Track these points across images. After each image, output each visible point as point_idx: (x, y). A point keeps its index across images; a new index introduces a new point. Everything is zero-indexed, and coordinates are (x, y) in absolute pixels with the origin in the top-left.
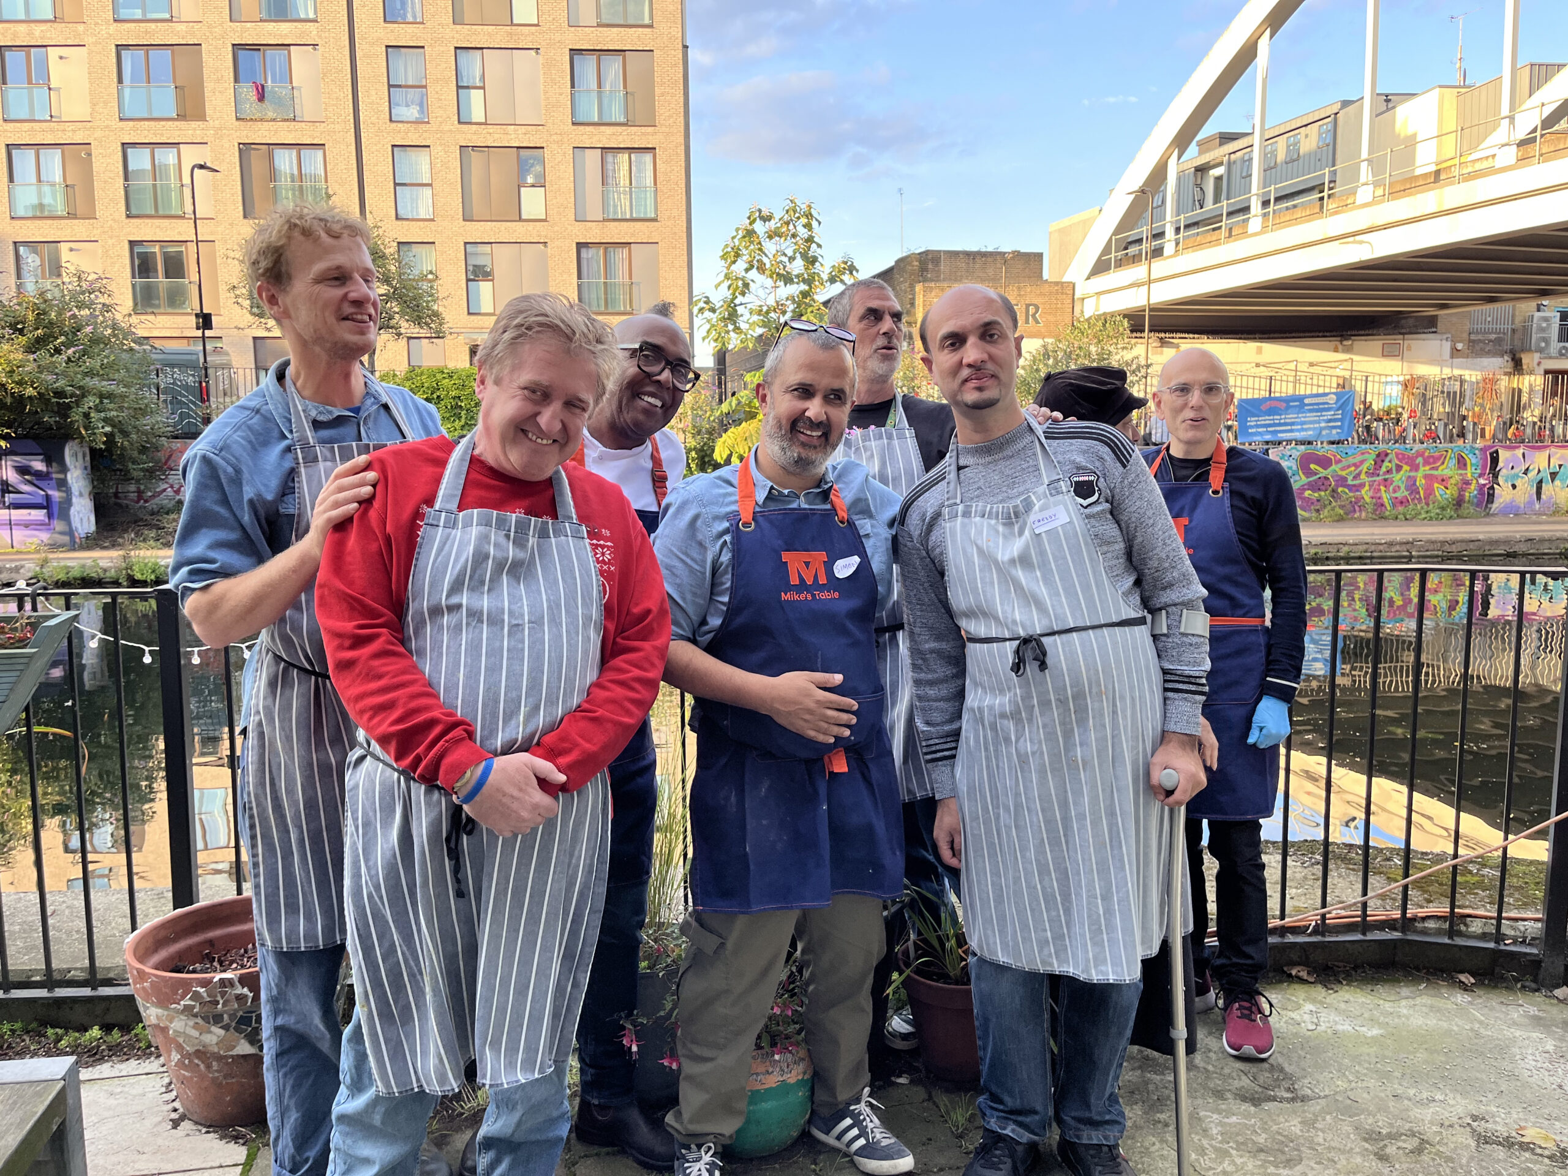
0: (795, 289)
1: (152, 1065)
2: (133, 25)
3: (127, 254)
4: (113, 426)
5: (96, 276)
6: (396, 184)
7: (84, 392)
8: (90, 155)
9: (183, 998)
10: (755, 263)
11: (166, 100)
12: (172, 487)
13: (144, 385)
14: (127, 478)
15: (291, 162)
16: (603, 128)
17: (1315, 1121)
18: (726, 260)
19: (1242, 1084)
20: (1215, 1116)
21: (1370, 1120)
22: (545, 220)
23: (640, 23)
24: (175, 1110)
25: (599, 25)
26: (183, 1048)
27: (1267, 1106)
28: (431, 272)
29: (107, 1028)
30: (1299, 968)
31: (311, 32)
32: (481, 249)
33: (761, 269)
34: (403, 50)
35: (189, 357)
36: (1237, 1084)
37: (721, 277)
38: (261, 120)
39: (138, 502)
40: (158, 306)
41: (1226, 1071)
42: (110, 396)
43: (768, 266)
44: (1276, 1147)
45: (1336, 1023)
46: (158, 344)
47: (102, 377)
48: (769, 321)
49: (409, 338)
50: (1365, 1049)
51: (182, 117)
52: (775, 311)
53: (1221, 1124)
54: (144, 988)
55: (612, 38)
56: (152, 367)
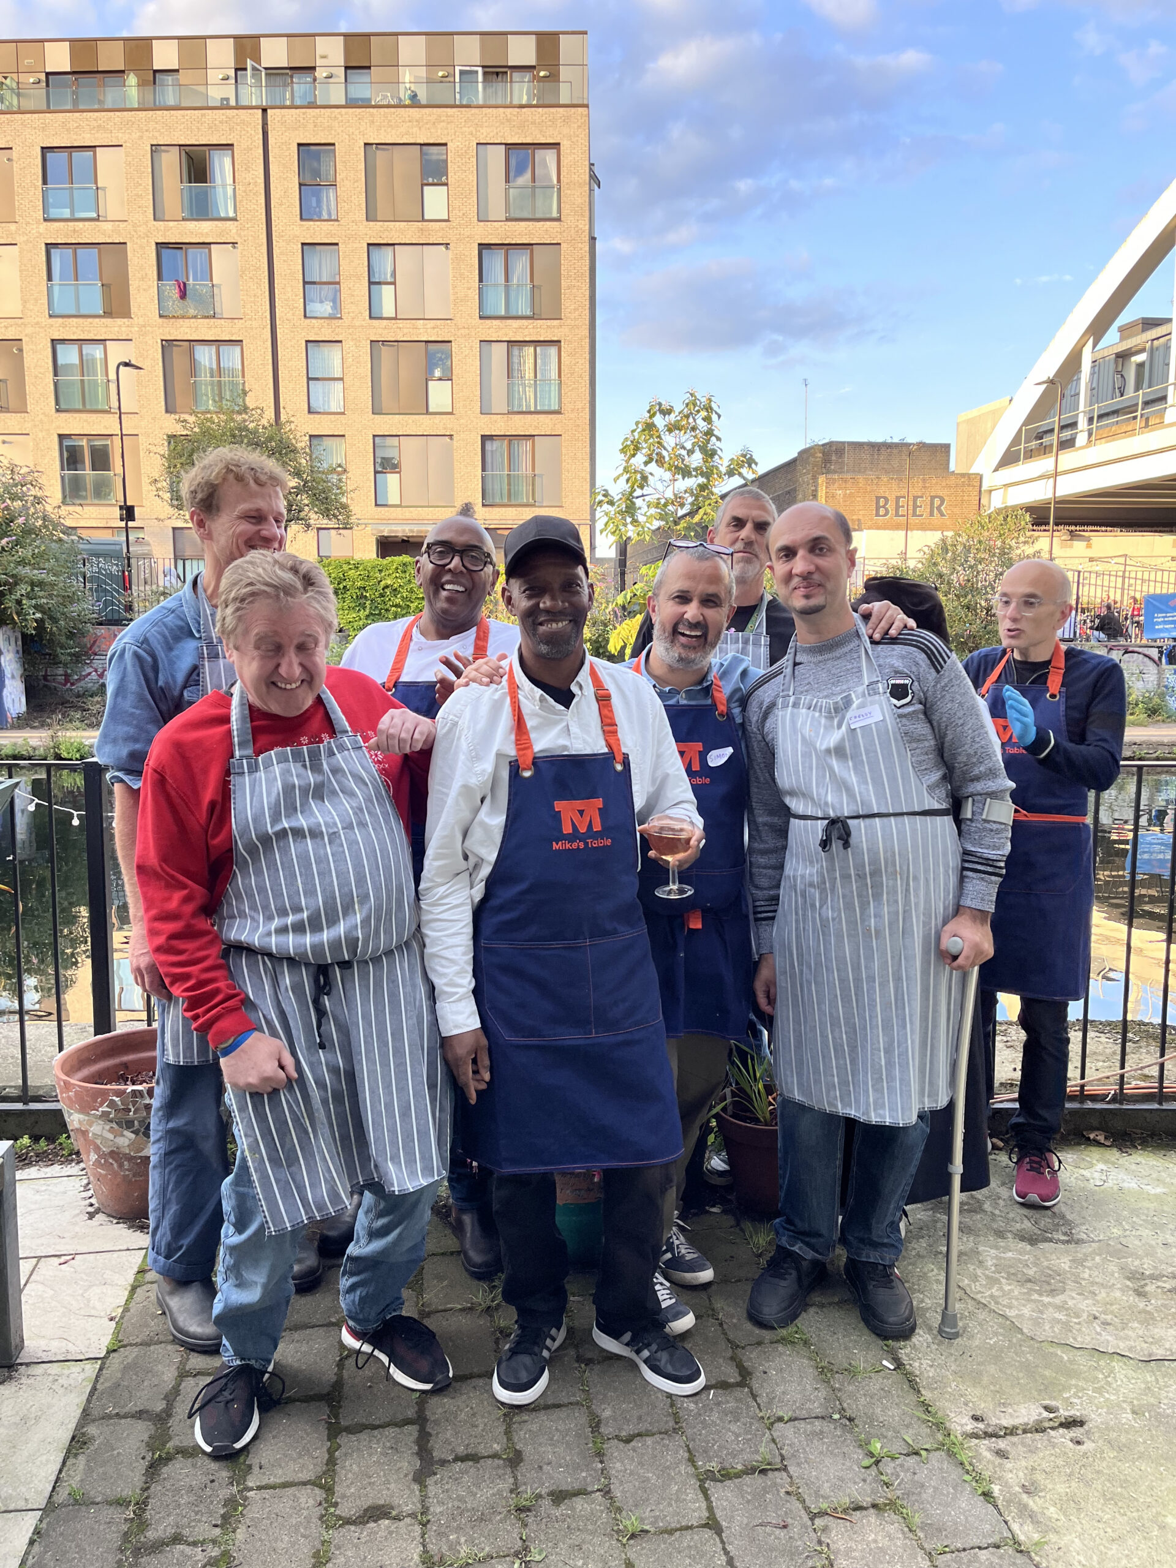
0: (692, 482)
1: (73, 1169)
2: (62, 224)
3: (57, 447)
4: (43, 613)
5: (27, 470)
6: (309, 379)
7: (17, 580)
8: (21, 350)
9: (101, 1105)
10: (655, 457)
11: (93, 297)
12: (96, 671)
13: (72, 574)
14: (55, 662)
15: (211, 359)
16: (509, 322)
17: (1086, 1260)
18: (625, 453)
19: (1023, 1226)
20: (993, 1251)
21: (1137, 1263)
22: (451, 413)
23: (548, 216)
24: (91, 1205)
25: (508, 220)
26: (99, 1148)
27: (1042, 1246)
28: (340, 466)
29: (35, 1139)
30: (1097, 1133)
31: (230, 230)
32: (390, 441)
33: (660, 462)
34: (318, 247)
35: (113, 547)
36: (1018, 1226)
37: (621, 470)
38: (183, 317)
39: (65, 685)
40: (85, 498)
41: (1011, 1215)
42: (41, 584)
43: (667, 459)
44: (1044, 1279)
45: (1124, 1181)
46: (85, 534)
47: (34, 567)
48: (666, 514)
49: (319, 529)
50: (1146, 1204)
51: (108, 314)
52: (672, 503)
53: (997, 1258)
54: (69, 1097)
55: (520, 232)
56: (79, 557)
